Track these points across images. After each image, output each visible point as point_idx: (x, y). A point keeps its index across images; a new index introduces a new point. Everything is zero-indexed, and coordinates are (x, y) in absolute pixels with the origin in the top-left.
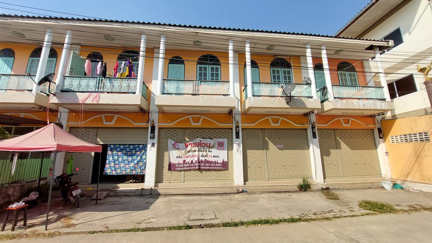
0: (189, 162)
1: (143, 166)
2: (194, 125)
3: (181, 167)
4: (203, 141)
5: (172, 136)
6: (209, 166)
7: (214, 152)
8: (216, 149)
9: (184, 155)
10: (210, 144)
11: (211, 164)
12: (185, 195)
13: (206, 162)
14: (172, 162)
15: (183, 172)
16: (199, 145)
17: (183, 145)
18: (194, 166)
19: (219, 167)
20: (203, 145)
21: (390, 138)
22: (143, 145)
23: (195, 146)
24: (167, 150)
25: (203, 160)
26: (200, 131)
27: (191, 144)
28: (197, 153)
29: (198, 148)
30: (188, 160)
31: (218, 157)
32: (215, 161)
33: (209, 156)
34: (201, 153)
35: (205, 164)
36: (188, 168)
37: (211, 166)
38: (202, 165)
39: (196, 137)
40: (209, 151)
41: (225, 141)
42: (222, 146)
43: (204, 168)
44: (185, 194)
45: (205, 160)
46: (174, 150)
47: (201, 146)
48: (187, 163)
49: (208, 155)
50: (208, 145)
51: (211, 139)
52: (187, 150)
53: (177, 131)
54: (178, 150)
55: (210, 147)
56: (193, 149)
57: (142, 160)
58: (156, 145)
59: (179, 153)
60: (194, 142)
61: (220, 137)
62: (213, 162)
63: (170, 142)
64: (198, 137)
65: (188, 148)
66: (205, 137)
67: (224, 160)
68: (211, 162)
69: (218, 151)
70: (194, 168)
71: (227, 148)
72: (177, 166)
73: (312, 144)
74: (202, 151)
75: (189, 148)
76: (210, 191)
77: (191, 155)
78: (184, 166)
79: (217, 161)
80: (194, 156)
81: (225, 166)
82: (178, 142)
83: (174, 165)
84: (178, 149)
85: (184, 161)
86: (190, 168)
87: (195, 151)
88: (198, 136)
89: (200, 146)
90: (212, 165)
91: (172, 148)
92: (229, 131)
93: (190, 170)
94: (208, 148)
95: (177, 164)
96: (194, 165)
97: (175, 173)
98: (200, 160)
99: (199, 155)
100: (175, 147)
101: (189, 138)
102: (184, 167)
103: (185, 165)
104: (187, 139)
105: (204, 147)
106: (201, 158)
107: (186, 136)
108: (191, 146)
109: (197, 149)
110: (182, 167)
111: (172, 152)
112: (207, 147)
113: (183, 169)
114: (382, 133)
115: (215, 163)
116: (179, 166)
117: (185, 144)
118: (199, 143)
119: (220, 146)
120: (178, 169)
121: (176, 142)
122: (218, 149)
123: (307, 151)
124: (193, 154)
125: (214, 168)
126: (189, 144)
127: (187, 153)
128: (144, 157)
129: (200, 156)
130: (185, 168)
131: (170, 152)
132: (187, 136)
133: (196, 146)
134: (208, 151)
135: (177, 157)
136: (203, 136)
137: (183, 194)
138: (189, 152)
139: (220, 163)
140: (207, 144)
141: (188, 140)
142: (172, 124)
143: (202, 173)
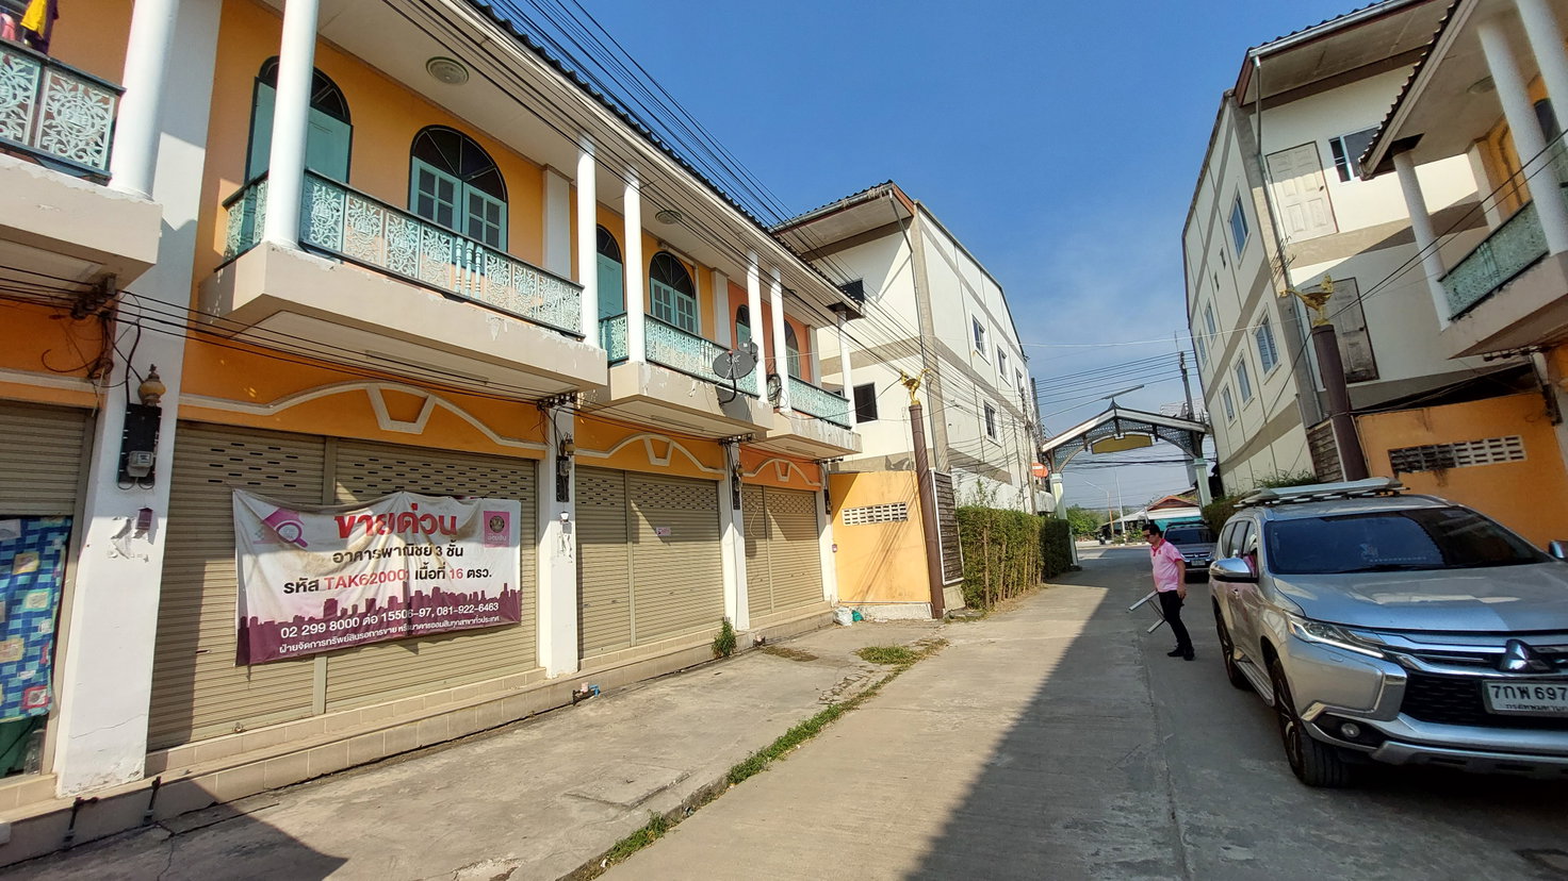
0: (355, 607)
1: (32, 658)
2: (390, 428)
3: (311, 638)
4: (427, 506)
5: (254, 476)
6: (449, 617)
7: (474, 553)
8: (479, 542)
9: (332, 572)
10: (454, 518)
11: (456, 606)
12: (368, 767)
13: (439, 598)
14: (255, 619)
15: (320, 661)
16: (408, 523)
17: (330, 522)
18: (380, 625)
19: (489, 614)
20: (427, 524)
21: (844, 513)
22: (25, 519)
23: (387, 529)
24: (227, 547)
25: (427, 591)
26: (413, 460)
27: (368, 518)
28: (396, 562)
29: (406, 539)
30: (351, 598)
31: (485, 573)
32: (476, 593)
33: (452, 571)
34: (415, 563)
35: (433, 611)
36: (353, 637)
37: (456, 617)
38: (422, 613)
39: (393, 487)
40: (451, 552)
41: (513, 508)
42: (499, 531)
43: (428, 626)
44: (362, 765)
45: (436, 590)
46: (271, 551)
47: (415, 531)
48: (344, 611)
49: (447, 570)
50: (447, 524)
51: (458, 497)
52: (344, 546)
53: (289, 447)
54: (298, 549)
55: (456, 533)
56: (380, 543)
57: (17, 624)
58: (162, 524)
59: (300, 568)
60: (383, 508)
61: (493, 493)
62: (465, 596)
63: (250, 509)
64: (400, 488)
65: (352, 537)
66: (433, 490)
67: (506, 585)
68: (457, 600)
69: (485, 549)
70: (380, 632)
71: (521, 539)
72: (286, 633)
73: (731, 524)
74: (419, 552)
75: (357, 539)
76: (477, 720)
77: (368, 571)
78: (327, 631)
79: (483, 592)
80: (380, 577)
81: (510, 609)
82: (298, 510)
83: (272, 628)
84: (299, 544)
85: (331, 605)
86: (361, 636)
87: (387, 553)
88: (398, 481)
89: (409, 530)
90: (461, 610)
91: (257, 539)
92: (526, 470)
93: (358, 646)
94: (448, 538)
95: (288, 625)
96: (381, 620)
97: (272, 674)
98: (413, 594)
99: (408, 572)
100: (274, 536)
101: (356, 492)
102: (328, 634)
103: (334, 626)
104: (344, 495)
105: (431, 532)
106: (415, 585)
107: (341, 481)
108: (369, 528)
109: (397, 542)
110: (319, 637)
111: (256, 562)
112: (444, 532)
113: (323, 643)
114: (832, 502)
115: (477, 600)
116: (300, 630)
117: (340, 520)
118: (406, 514)
119: (495, 528)
120: (292, 648)
121: (283, 507)
122: (487, 542)
123: (714, 544)
124: (376, 566)
125: (469, 622)
126: (360, 520)
127: (346, 564)
128: (35, 601)
129: (413, 575)
130: (334, 640)
131: (247, 560)
132: (344, 477)
133: (392, 529)
134: (445, 551)
135: (289, 589)
136: (425, 483)
137: (357, 766)
138: (359, 555)
139: (493, 600)
140: (442, 518)
141: (352, 498)
142: (273, 409)
143: (416, 651)
